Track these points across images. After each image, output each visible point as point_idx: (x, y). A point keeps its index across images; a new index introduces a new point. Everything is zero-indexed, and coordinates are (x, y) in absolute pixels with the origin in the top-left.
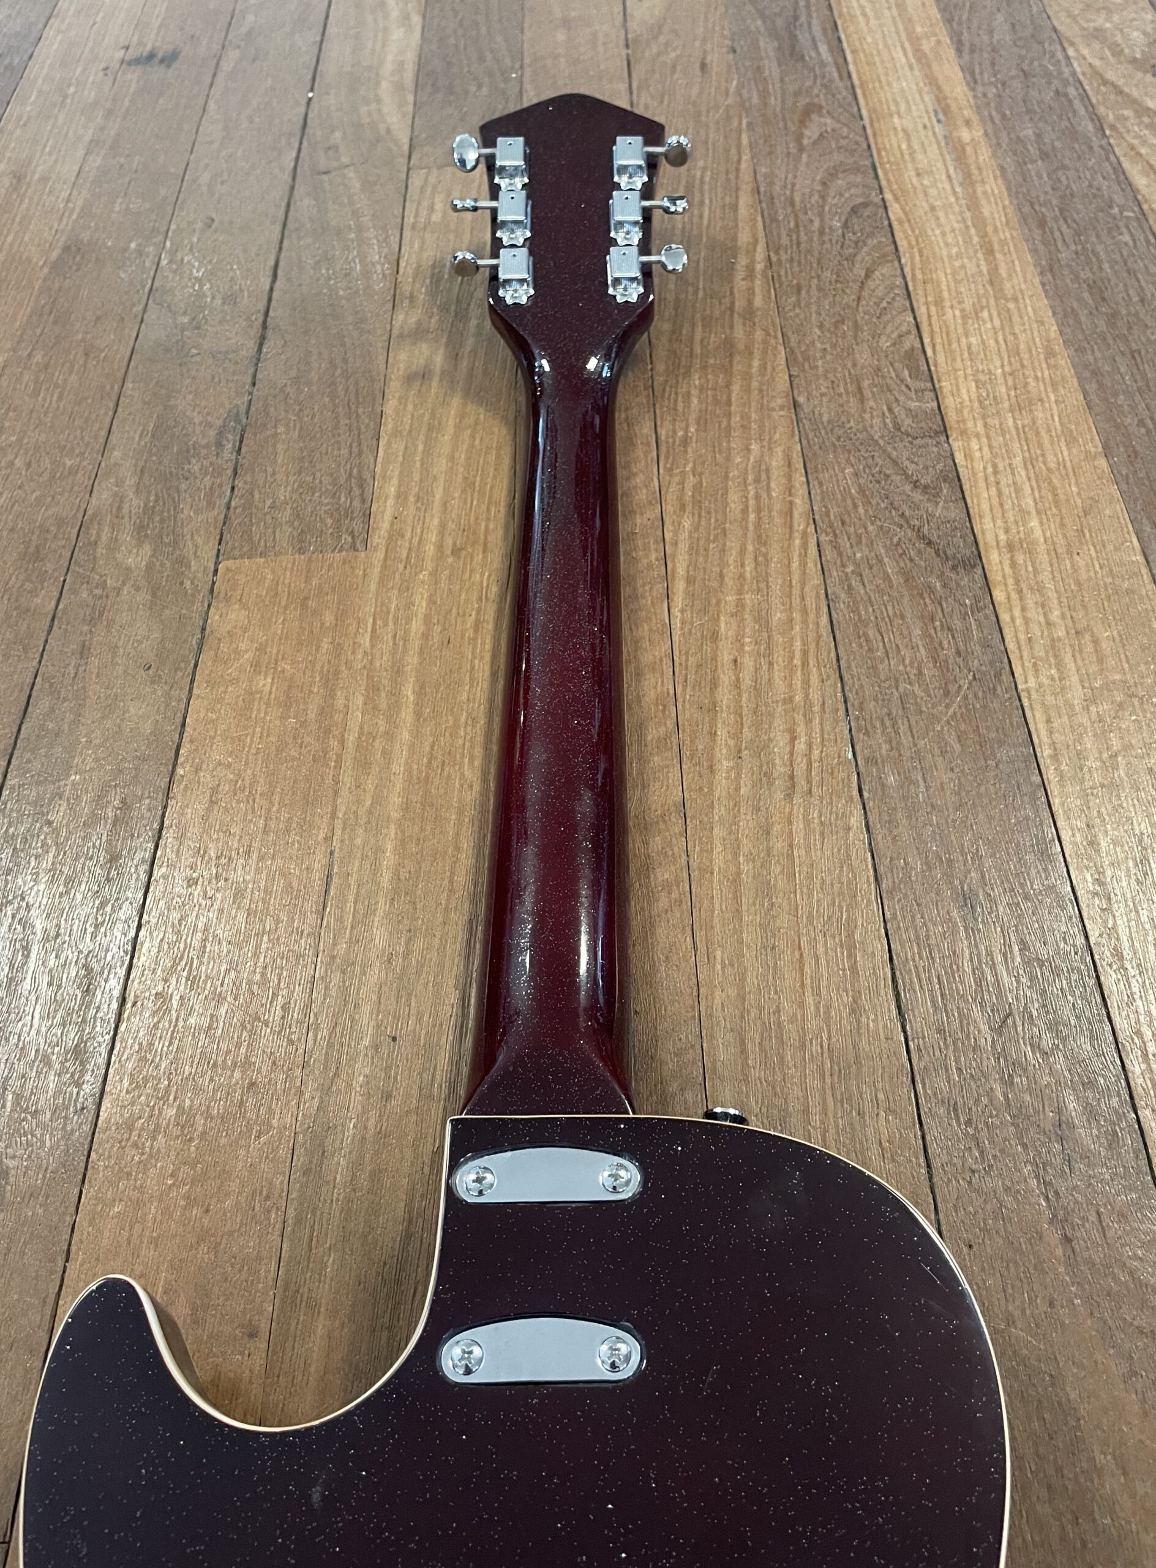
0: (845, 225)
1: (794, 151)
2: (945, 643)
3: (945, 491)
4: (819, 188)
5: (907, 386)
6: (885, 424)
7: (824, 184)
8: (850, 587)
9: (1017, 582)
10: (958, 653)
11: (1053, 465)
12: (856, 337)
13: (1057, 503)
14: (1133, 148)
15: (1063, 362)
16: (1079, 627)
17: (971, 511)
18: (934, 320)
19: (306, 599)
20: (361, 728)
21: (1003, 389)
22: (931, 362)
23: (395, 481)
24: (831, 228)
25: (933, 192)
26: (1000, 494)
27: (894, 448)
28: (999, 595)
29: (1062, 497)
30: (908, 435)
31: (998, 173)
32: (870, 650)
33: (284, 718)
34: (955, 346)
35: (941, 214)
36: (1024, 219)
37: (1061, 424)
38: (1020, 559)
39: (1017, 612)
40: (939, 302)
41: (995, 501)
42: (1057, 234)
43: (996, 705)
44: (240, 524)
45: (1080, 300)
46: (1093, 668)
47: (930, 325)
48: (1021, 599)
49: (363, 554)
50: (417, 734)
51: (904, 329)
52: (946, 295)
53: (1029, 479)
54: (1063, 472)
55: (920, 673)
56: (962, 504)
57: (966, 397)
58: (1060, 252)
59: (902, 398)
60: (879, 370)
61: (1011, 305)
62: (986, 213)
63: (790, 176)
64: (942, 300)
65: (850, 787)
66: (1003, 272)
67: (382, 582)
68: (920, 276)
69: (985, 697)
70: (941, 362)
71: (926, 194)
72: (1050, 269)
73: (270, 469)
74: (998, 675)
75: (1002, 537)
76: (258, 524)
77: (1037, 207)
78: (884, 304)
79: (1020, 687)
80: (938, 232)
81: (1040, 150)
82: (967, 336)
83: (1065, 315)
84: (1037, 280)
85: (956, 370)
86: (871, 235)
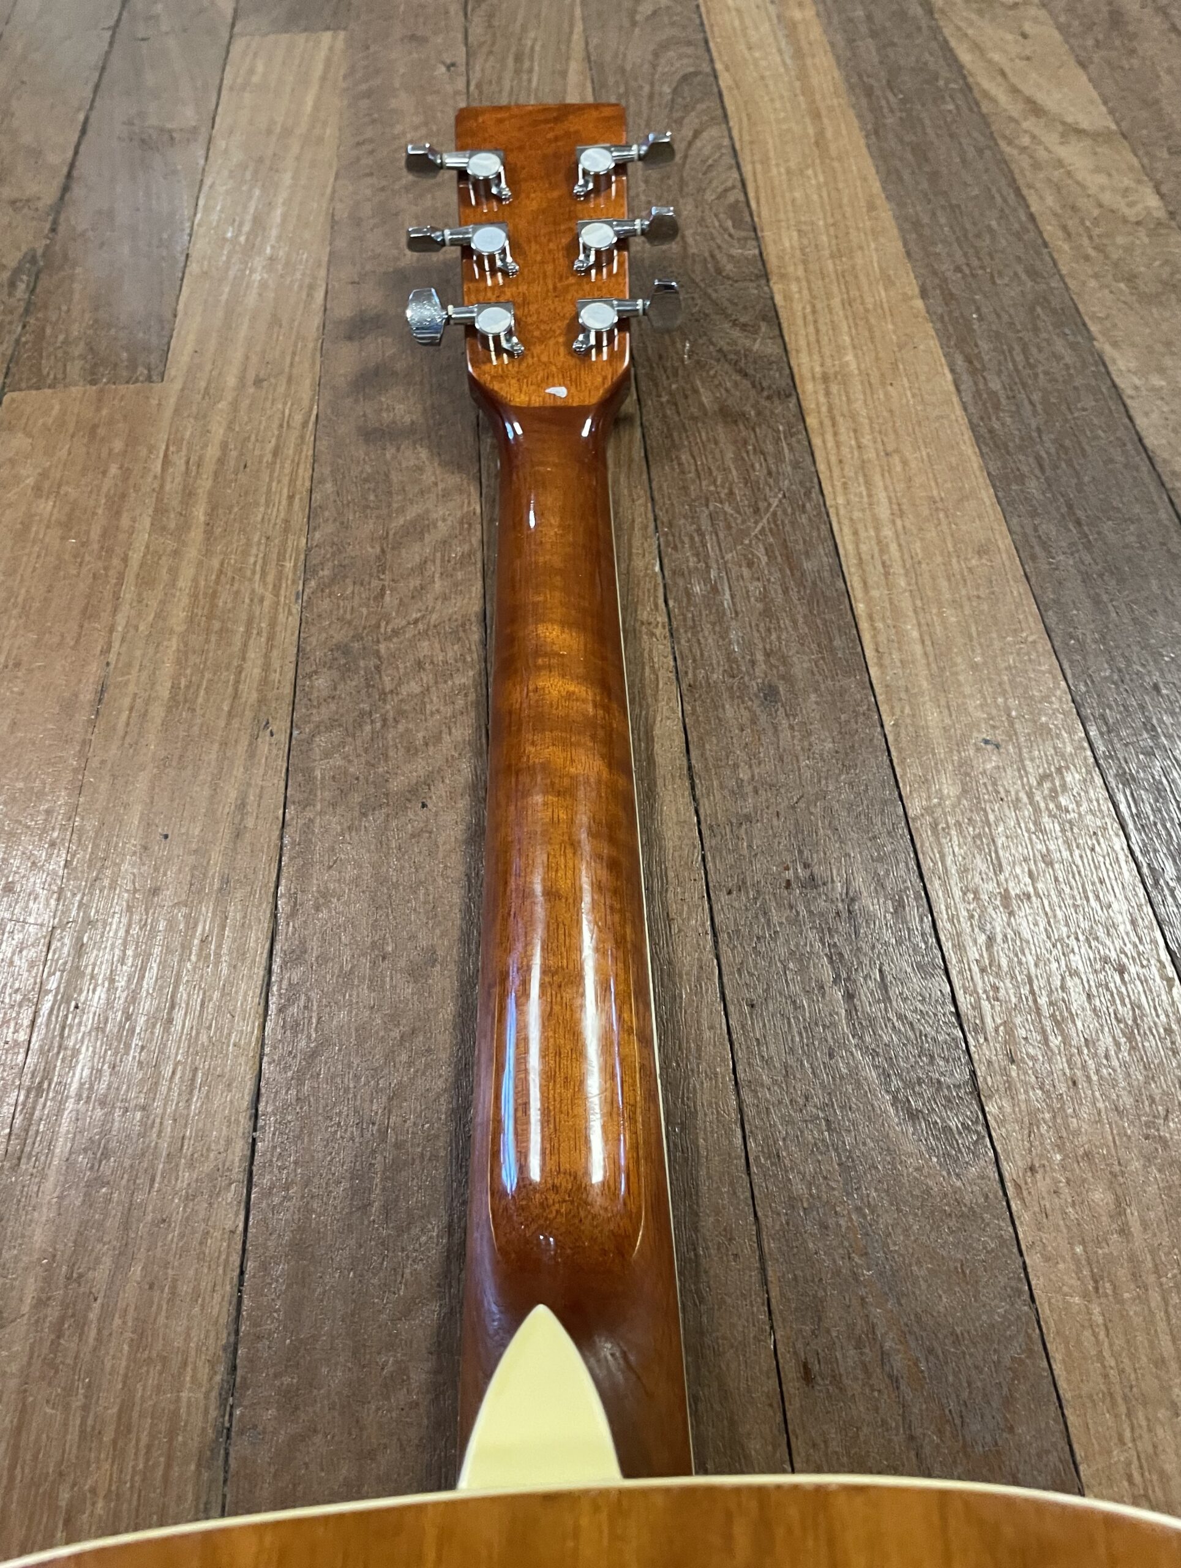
0: (675, 91)
1: (626, 23)
2: (757, 466)
3: (763, 329)
4: (650, 57)
5: (730, 235)
6: (707, 269)
7: (656, 55)
8: (665, 416)
9: (830, 409)
10: (770, 473)
11: (870, 306)
12: (681, 190)
13: (872, 338)
14: (959, 29)
15: (886, 214)
16: (890, 449)
17: (789, 347)
18: (759, 176)
19: (95, 427)
20: (147, 547)
21: (825, 238)
22: (755, 214)
23: (198, 319)
24: (660, 94)
25: (763, 63)
26: (817, 331)
27: (716, 291)
28: (811, 421)
29: (878, 334)
30: (729, 278)
31: (828, 48)
32: (683, 472)
33: (63, 538)
34: (779, 199)
35: (771, 83)
36: (851, 88)
37: (880, 268)
38: (834, 388)
39: (829, 437)
40: (765, 161)
41: (812, 338)
42: (883, 103)
43: (804, 519)
44: (29, 358)
45: (901, 159)
46: (901, 486)
47: (755, 181)
48: (834, 424)
49: (157, 386)
50: (208, 553)
51: (729, 184)
52: (772, 154)
53: (847, 318)
54: (880, 311)
55: (731, 493)
56: (780, 341)
57: (787, 245)
58: (884, 117)
59: (724, 246)
60: (703, 219)
61: (836, 164)
62: (815, 81)
63: (622, 48)
64: (768, 159)
65: (656, 597)
66: (829, 134)
67: (177, 411)
68: (746, 138)
69: (793, 513)
70: (764, 214)
71: (756, 65)
72: (875, 133)
73: (64, 308)
74: (808, 493)
75: (818, 369)
76: (49, 356)
77: (865, 79)
78: (710, 162)
79: (828, 503)
80: (766, 99)
81: (871, 30)
82: (791, 189)
83: (889, 173)
84: (862, 142)
85: (779, 221)
86: (701, 100)
